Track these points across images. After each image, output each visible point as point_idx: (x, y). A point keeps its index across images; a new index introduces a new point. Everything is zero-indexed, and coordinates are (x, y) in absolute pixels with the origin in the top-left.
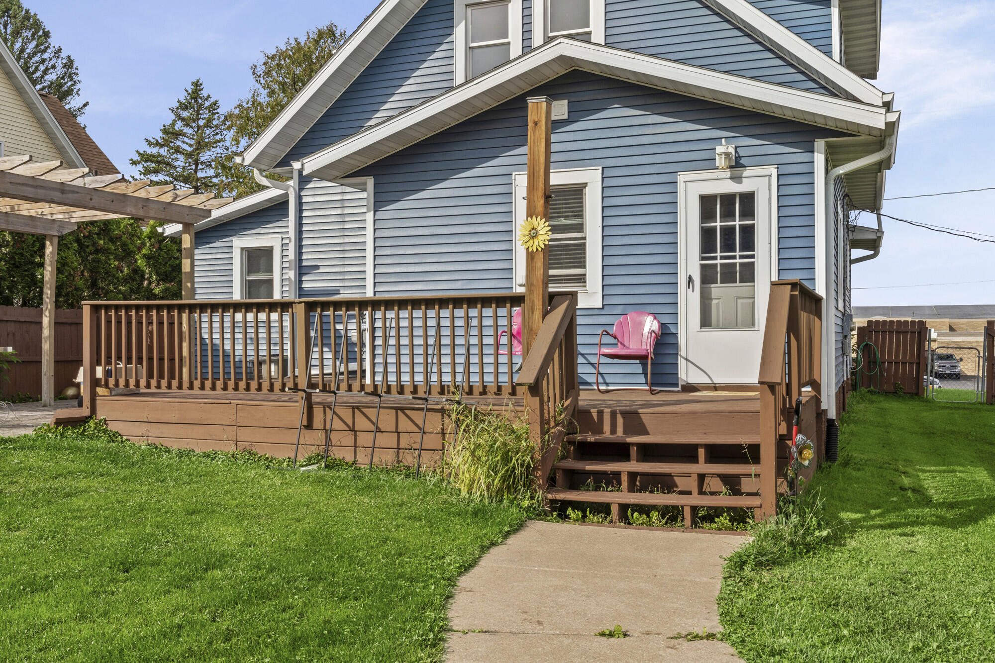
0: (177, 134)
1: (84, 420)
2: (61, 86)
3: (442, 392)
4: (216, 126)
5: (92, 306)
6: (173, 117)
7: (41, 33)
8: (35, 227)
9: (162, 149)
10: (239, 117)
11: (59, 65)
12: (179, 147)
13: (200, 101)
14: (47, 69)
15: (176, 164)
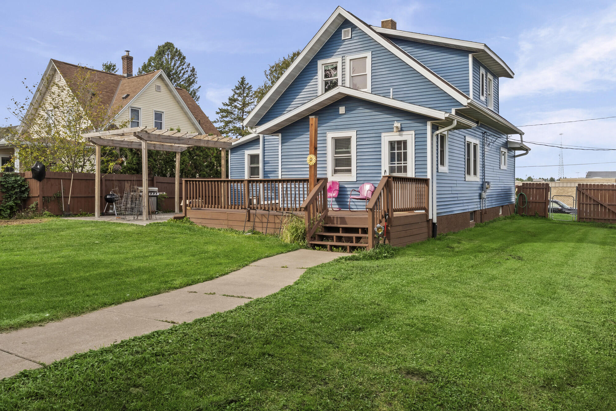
0: (235, 100)
1: (183, 218)
2: (189, 80)
3: (288, 210)
4: (251, 96)
5: (185, 180)
6: (233, 93)
7: (182, 57)
8: (172, 149)
9: (229, 107)
10: (259, 92)
11: (189, 71)
12: (236, 105)
13: (244, 86)
14: (184, 73)
15: (235, 113)
